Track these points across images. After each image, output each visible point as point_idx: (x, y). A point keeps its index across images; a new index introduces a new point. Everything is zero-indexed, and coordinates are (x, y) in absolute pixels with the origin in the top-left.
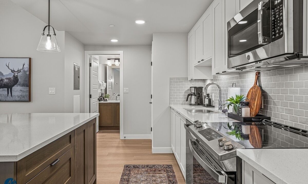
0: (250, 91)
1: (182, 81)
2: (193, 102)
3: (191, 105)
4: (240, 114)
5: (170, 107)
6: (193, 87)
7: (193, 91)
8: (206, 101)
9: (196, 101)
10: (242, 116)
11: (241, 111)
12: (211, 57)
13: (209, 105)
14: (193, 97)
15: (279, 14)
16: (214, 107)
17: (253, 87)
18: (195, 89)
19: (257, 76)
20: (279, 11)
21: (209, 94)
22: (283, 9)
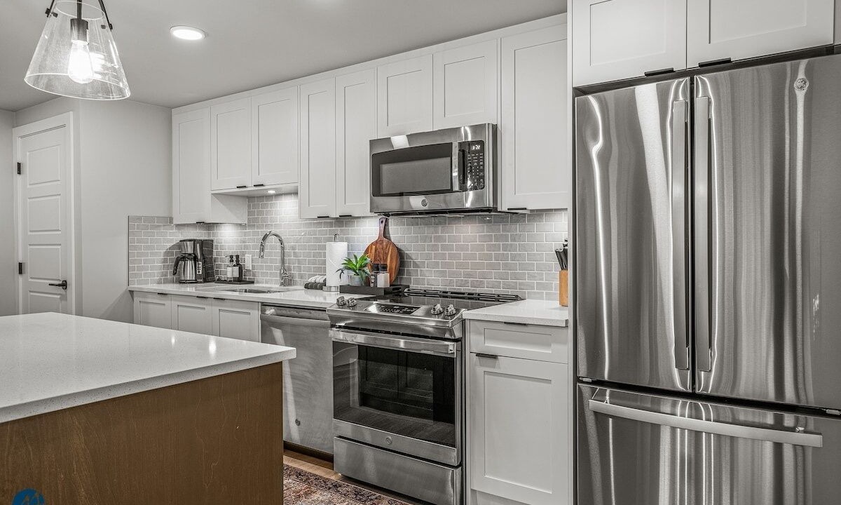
0: (371, 249)
1: (159, 226)
2: (189, 273)
3: (181, 282)
4: (372, 285)
5: (131, 292)
6: (190, 240)
7: (190, 251)
8: (231, 272)
9: (201, 273)
10: (378, 286)
11: (376, 279)
12: (296, 185)
13: (239, 280)
14: (190, 264)
15: (478, 163)
16: (253, 282)
17: (376, 242)
18: (198, 245)
19: (384, 224)
20: (478, 159)
21: (237, 257)
22: (484, 159)
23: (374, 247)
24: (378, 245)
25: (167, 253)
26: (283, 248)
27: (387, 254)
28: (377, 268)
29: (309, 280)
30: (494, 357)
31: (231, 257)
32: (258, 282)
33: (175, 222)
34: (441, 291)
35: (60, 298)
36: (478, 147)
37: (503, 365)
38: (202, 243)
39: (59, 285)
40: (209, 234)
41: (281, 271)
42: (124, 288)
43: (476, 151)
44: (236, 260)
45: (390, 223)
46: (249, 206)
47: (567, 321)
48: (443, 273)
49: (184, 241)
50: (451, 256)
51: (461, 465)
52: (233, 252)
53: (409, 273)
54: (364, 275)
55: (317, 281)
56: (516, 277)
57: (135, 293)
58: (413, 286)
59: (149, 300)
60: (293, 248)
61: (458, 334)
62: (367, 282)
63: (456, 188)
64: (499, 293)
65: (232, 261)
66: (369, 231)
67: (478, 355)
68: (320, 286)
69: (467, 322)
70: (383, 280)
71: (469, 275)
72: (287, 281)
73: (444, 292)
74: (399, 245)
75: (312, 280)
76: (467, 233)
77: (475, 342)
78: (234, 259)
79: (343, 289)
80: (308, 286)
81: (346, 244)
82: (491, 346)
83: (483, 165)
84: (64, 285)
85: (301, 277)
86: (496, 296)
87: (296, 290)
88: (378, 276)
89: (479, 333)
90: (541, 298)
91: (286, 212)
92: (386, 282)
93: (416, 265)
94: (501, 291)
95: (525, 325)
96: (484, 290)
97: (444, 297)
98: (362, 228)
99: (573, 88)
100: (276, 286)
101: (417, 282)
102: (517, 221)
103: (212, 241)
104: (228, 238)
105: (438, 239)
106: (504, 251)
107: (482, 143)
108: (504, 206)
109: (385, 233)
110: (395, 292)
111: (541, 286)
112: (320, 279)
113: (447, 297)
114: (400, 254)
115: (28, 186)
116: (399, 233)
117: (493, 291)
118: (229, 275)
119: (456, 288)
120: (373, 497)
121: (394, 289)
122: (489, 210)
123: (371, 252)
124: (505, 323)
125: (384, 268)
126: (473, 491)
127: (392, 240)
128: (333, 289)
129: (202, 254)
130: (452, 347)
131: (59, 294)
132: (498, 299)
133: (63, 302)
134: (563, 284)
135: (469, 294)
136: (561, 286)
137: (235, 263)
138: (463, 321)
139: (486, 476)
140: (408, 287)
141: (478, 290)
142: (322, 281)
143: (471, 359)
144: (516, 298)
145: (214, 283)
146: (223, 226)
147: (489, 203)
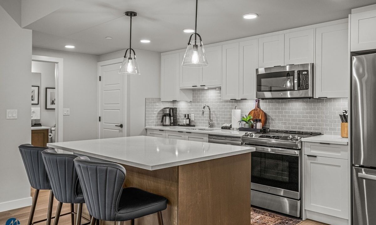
0: (252, 112)
2: (168, 122)
3: (164, 125)
4: (254, 128)
5: (146, 129)
6: (168, 108)
7: (168, 112)
8: (186, 121)
9: (172, 122)
10: (257, 128)
11: (256, 125)
12: (220, 86)
13: (189, 125)
14: (168, 118)
15: (306, 79)
16: (195, 126)
17: (254, 110)
18: (171, 110)
19: (258, 102)
20: (306, 77)
21: (188, 115)
22: (308, 78)
23: (253, 112)
24: (255, 111)
25: (158, 113)
26: (210, 112)
27: (259, 115)
28: (257, 121)
29: (223, 125)
30: (316, 156)
31: (185, 115)
32: (197, 126)
33: (162, 100)
34: (285, 131)
35: (119, 131)
36: (305, 73)
37: (319, 160)
38: (173, 109)
39: (119, 126)
40: (174, 106)
41: (209, 121)
42: (144, 128)
43: (305, 74)
44: (188, 117)
45: (260, 102)
46: (193, 94)
47: (348, 143)
48: (285, 123)
49: (165, 108)
50: (289, 116)
51: (300, 199)
52: (187, 113)
53: (269, 123)
54: (251, 124)
55: (227, 126)
56: (319, 125)
57: (148, 130)
58: (270, 128)
59: (155, 133)
60: (214, 112)
61: (300, 148)
62: (252, 126)
63: (296, 89)
64: (312, 132)
65: (185, 117)
66: (251, 105)
67: (308, 156)
68: (229, 128)
69: (303, 143)
70: (259, 126)
71: (298, 124)
72: (211, 126)
73: (286, 131)
74: (264, 111)
75: (224, 125)
76: (297, 107)
77: (307, 151)
78: (187, 116)
79: (241, 129)
80: (223, 128)
81: (240, 110)
82: (313, 152)
83: (308, 80)
84: (121, 126)
85: (218, 124)
86: (311, 133)
87: (217, 129)
88: (257, 124)
89: (308, 147)
90: (332, 134)
91: (211, 96)
92: (260, 127)
93: (272, 120)
94: (312, 131)
95: (329, 144)
96: (305, 130)
97: (286, 133)
98: (247, 104)
99: (351, 52)
100: (207, 128)
101: (273, 126)
102: (320, 102)
103: (177, 108)
104: (183, 107)
105: (282, 109)
106: (314, 114)
107: (307, 71)
108: (317, 96)
109: (258, 106)
110: (264, 131)
111: (330, 129)
112: (228, 125)
113: (288, 133)
114: (265, 115)
115: (104, 86)
116: (264, 106)
117: (309, 131)
118: (185, 123)
119: (291, 130)
120: (261, 212)
121: (264, 130)
122: (310, 98)
123: (252, 114)
124: (320, 143)
125: (260, 121)
126: (305, 210)
127: (261, 109)
128: (235, 129)
129: (173, 114)
130: (297, 152)
131: (118, 130)
132: (312, 134)
133: (121, 133)
134: (343, 128)
135: (298, 132)
136: (342, 129)
137: (187, 118)
138: (302, 142)
139: (311, 204)
140: (269, 129)
141: (301, 131)
142: (229, 126)
143: (304, 157)
144: (320, 134)
145: (177, 126)
146: (180, 102)
147: (310, 95)
